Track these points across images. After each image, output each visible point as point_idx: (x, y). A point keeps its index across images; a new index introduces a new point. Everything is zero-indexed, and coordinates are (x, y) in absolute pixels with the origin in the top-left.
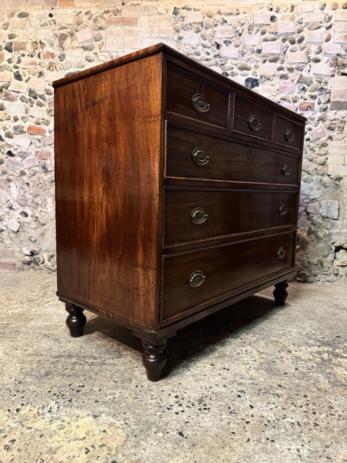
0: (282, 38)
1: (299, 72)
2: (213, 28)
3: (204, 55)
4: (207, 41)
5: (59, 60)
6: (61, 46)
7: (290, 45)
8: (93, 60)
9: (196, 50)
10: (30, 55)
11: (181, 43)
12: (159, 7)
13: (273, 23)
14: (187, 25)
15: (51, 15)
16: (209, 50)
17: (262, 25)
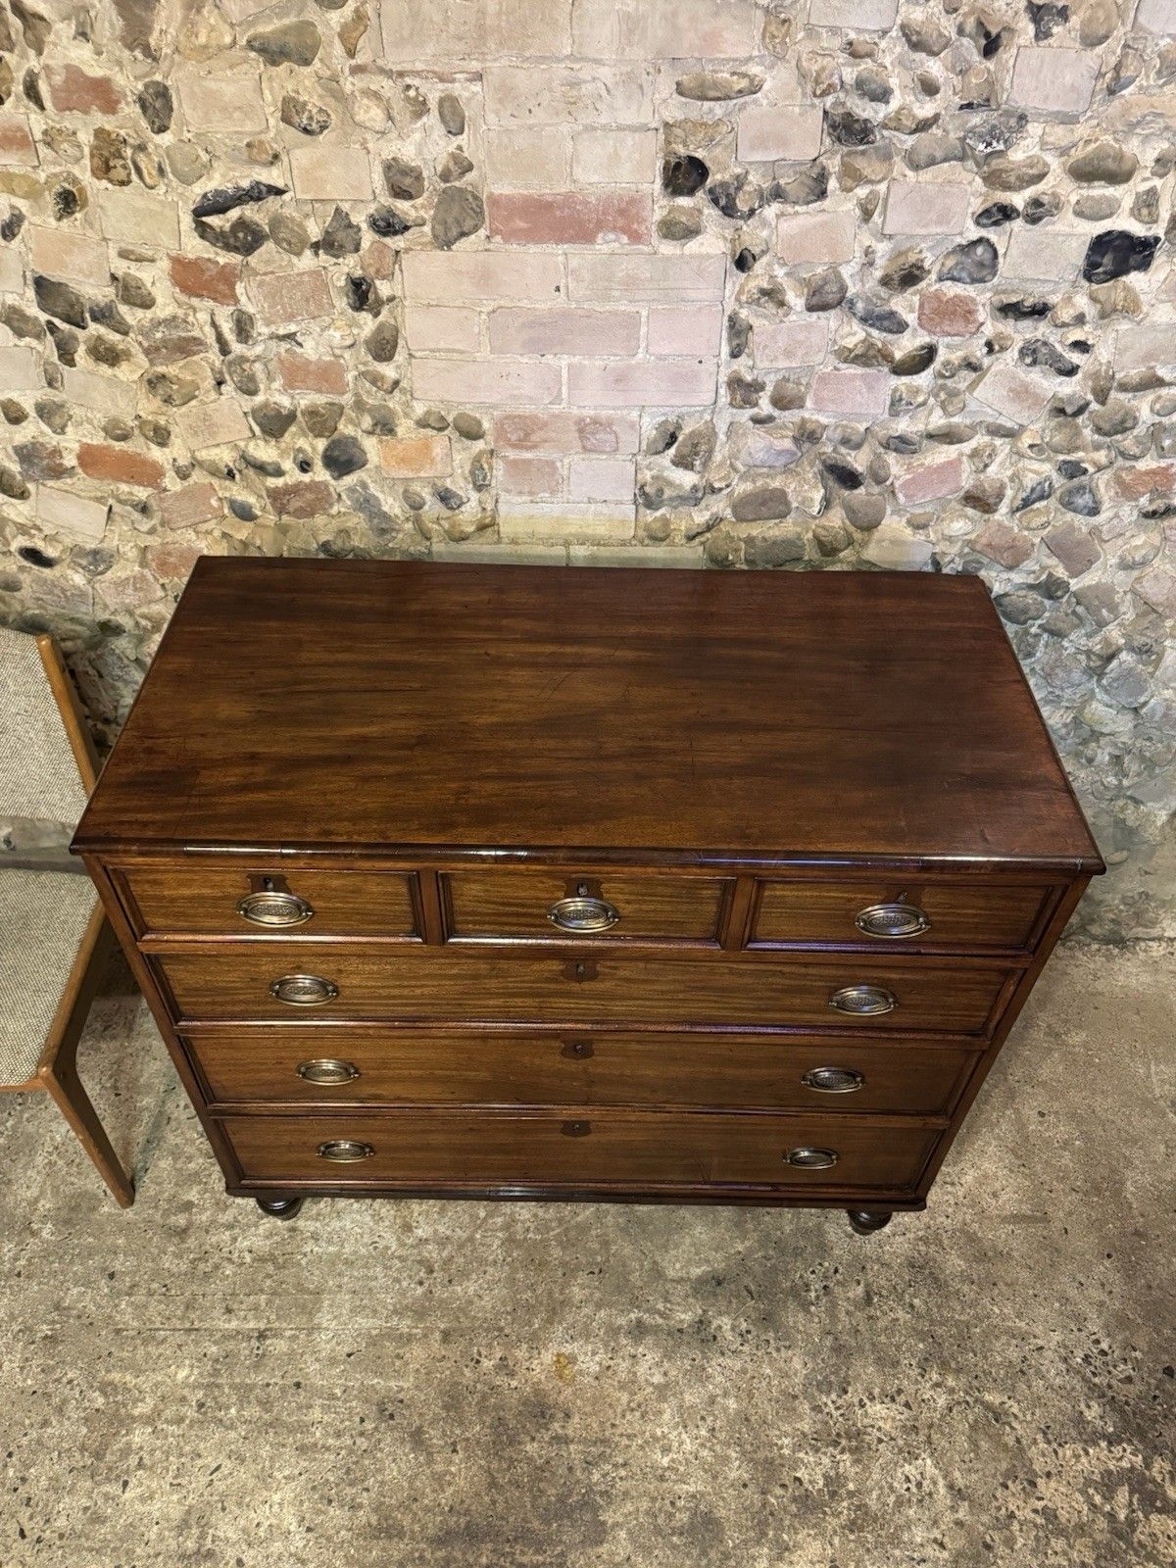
3: (908, 97)
5: (144, 124)
8: (323, 128)
9: (865, 65)
11: (791, 13)
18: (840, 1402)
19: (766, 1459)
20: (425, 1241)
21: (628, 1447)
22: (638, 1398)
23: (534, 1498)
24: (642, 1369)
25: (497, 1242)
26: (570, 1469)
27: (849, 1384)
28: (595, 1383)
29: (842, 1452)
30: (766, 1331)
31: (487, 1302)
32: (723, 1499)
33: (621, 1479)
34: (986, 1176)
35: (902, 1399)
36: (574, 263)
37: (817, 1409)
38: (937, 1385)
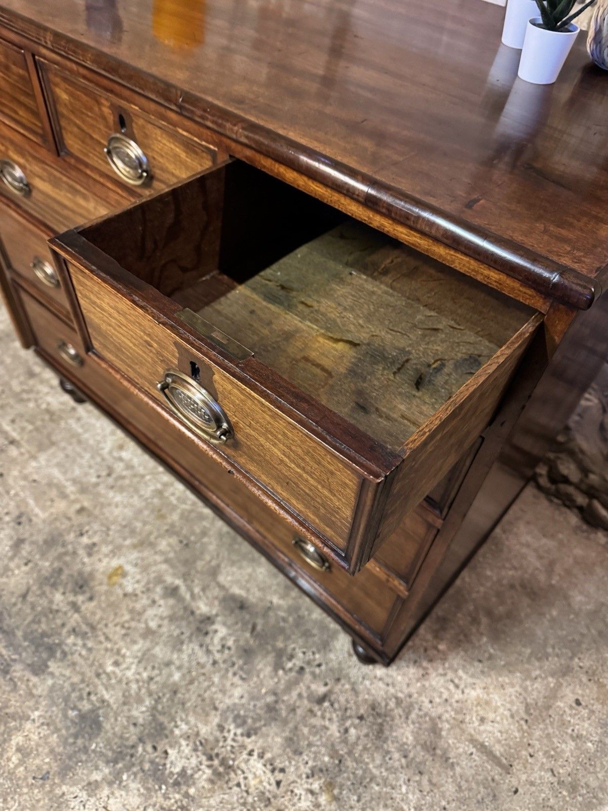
18: (239, 738)
19: (161, 724)
20: (120, 459)
21: (101, 642)
22: (133, 624)
23: (33, 621)
24: (151, 612)
25: (152, 488)
26: (63, 625)
27: (256, 734)
28: (121, 596)
29: (209, 767)
30: (240, 657)
31: (117, 511)
32: (116, 720)
33: (80, 655)
34: (487, 703)
35: (280, 776)
37: (221, 728)
38: (312, 792)
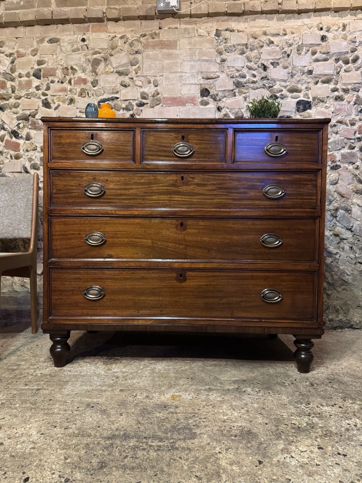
0: (334, 58)
1: (356, 93)
2: (258, 49)
3: (250, 77)
4: (252, 63)
5: (91, 86)
6: (94, 71)
7: (343, 65)
8: (129, 86)
9: (240, 72)
10: (60, 81)
11: (224, 65)
12: (201, 29)
13: (324, 43)
14: (230, 46)
15: (83, 40)
16: (254, 72)
17: (312, 45)
18: (307, 406)
20: (116, 372)
21: (206, 414)
22: (211, 403)
23: (160, 427)
24: (212, 397)
25: (147, 373)
26: (178, 420)
27: (310, 402)
28: (190, 401)
30: (268, 391)
31: (141, 384)
32: (256, 427)
33: (204, 422)
35: (337, 406)
36: (181, 110)
37: (297, 407)
38: (352, 403)
